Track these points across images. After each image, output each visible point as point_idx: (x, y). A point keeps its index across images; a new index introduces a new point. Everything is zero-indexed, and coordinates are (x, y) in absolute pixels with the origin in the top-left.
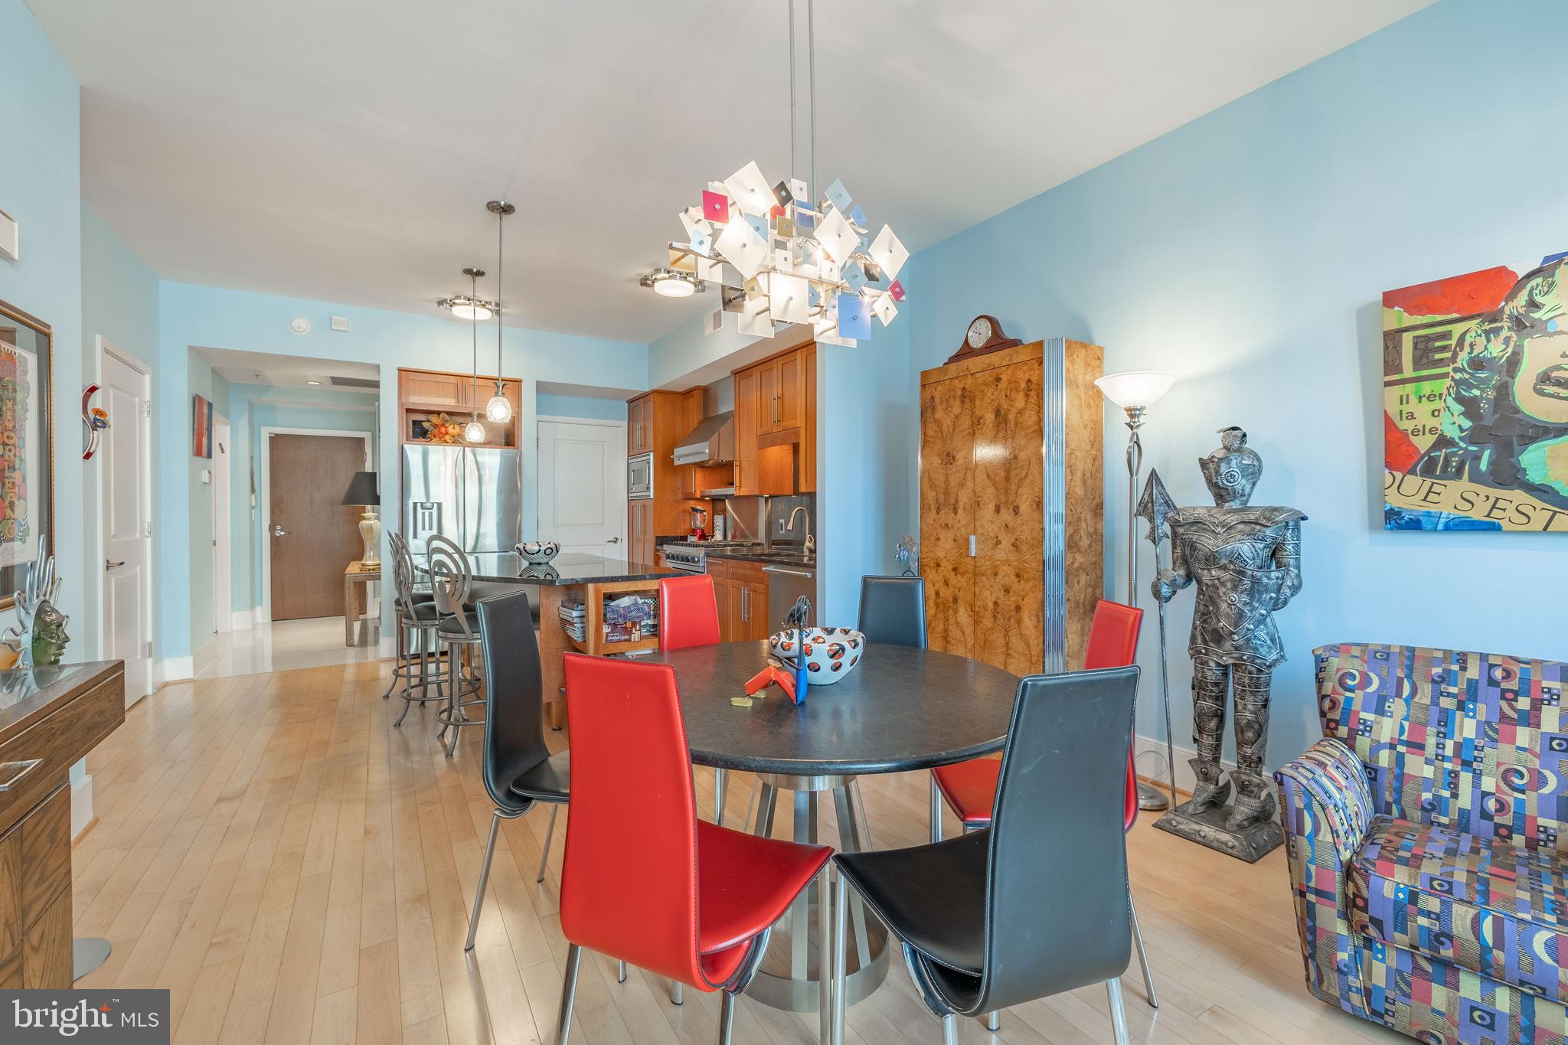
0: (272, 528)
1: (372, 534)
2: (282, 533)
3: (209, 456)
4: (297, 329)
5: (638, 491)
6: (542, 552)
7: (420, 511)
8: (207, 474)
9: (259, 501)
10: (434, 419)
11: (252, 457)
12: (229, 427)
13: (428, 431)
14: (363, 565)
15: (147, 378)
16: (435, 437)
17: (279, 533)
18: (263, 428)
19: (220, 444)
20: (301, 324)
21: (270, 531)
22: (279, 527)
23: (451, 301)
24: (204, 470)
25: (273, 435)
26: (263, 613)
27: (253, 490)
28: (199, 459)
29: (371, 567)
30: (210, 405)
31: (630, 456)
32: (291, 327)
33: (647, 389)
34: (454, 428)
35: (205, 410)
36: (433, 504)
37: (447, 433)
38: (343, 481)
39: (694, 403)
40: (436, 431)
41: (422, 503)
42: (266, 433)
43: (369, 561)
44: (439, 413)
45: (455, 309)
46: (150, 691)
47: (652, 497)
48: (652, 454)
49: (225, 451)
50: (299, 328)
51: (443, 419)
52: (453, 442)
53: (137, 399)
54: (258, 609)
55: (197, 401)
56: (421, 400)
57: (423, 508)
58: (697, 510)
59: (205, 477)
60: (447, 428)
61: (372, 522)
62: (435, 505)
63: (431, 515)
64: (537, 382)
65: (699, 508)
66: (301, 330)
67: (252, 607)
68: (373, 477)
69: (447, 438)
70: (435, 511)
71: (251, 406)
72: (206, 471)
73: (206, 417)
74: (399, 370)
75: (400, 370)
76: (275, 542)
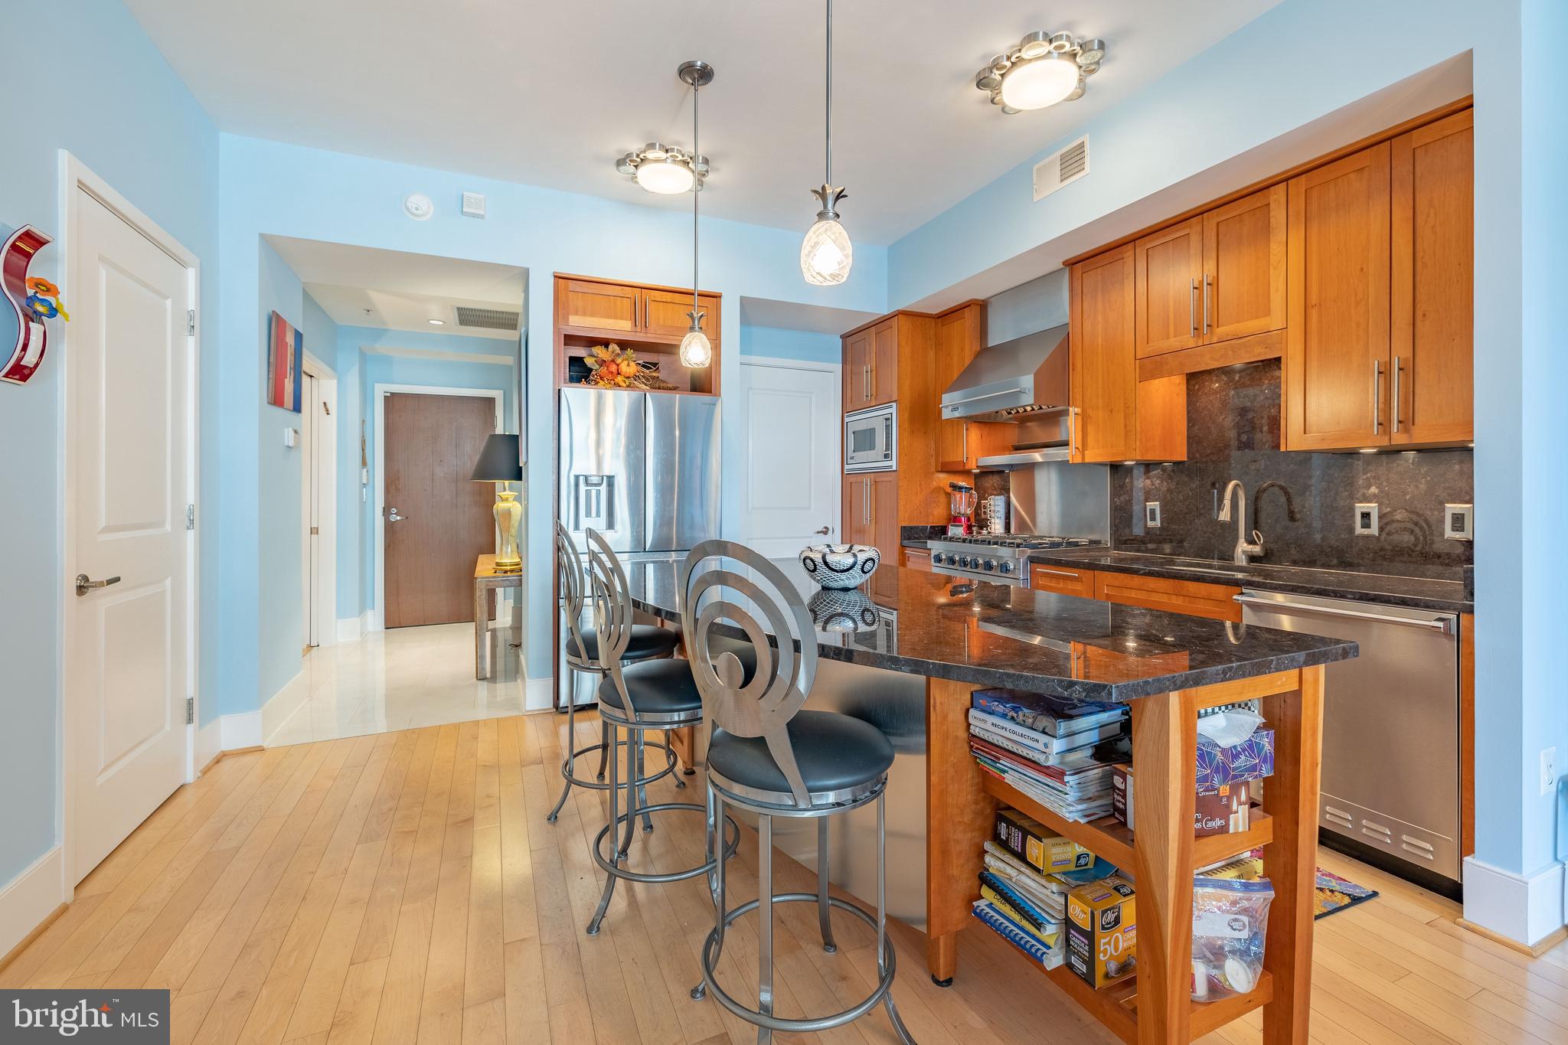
0: (386, 511)
1: (510, 523)
2: (398, 518)
3: (297, 408)
4: (414, 210)
5: (869, 460)
6: (858, 567)
7: (583, 488)
8: (292, 434)
9: (371, 475)
10: (598, 351)
11: (363, 421)
12: (335, 381)
13: (591, 370)
14: (498, 564)
15: (191, 274)
16: (602, 378)
17: (394, 518)
18: (376, 385)
19: (325, 403)
20: (420, 202)
21: (384, 515)
22: (394, 510)
23: (638, 156)
24: (288, 427)
25: (389, 394)
26: (375, 618)
27: (364, 463)
28: (277, 411)
29: (509, 568)
30: (299, 336)
31: (844, 411)
32: (408, 209)
33: (885, 311)
34: (628, 365)
35: (290, 339)
36: (603, 477)
37: (619, 374)
38: (471, 452)
39: (966, 326)
40: (604, 370)
41: (586, 477)
42: (380, 391)
43: (507, 556)
44: (605, 343)
45: (644, 172)
46: (190, 775)
47: (894, 468)
48: (894, 404)
49: (330, 412)
50: (417, 209)
51: (613, 352)
52: (628, 386)
53: (169, 302)
54: (369, 614)
55: (276, 324)
56: (582, 324)
57: (587, 483)
58: (960, 488)
59: (289, 438)
60: (618, 365)
61: (511, 505)
62: (605, 478)
63: (598, 493)
64: (741, 297)
65: (963, 484)
66: (418, 212)
67: (362, 609)
68: (513, 442)
69: (619, 379)
70: (604, 488)
71: (363, 357)
72: (290, 429)
73: (290, 351)
74: (555, 277)
75: (558, 277)
76: (390, 528)
